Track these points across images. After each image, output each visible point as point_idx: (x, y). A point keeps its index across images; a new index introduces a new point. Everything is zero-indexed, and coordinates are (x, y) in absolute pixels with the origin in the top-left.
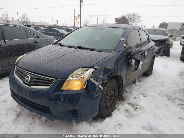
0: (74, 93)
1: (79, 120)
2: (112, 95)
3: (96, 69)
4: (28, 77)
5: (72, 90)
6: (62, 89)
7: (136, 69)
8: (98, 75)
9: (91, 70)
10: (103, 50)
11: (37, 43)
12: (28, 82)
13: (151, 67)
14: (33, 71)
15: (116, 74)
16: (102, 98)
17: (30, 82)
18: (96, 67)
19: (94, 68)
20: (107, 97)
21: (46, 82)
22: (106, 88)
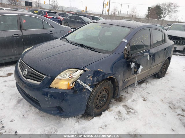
0: (60, 92)
1: (63, 116)
2: (104, 96)
3: (85, 71)
4: (26, 70)
5: (59, 88)
6: (51, 86)
7: (136, 73)
8: (87, 77)
9: (80, 72)
10: (102, 50)
11: (52, 33)
12: (26, 75)
13: (164, 69)
14: (30, 66)
15: (109, 77)
16: (91, 98)
17: (27, 75)
18: (86, 69)
19: (83, 70)
20: (98, 98)
21: (38, 78)
22: (96, 89)
